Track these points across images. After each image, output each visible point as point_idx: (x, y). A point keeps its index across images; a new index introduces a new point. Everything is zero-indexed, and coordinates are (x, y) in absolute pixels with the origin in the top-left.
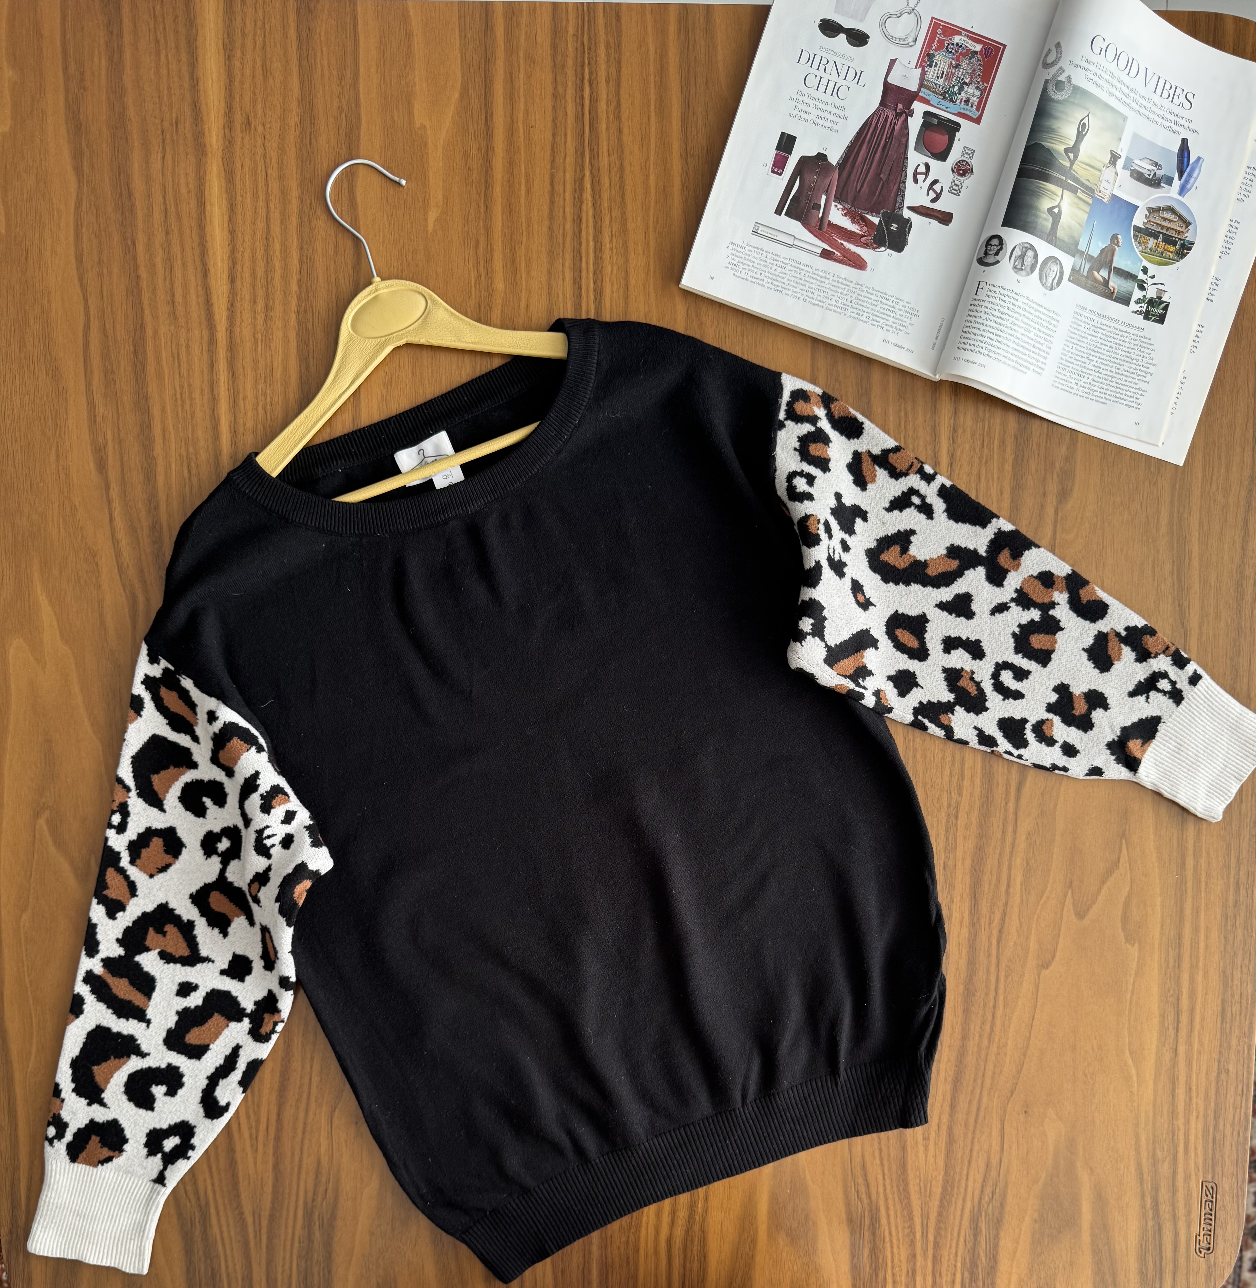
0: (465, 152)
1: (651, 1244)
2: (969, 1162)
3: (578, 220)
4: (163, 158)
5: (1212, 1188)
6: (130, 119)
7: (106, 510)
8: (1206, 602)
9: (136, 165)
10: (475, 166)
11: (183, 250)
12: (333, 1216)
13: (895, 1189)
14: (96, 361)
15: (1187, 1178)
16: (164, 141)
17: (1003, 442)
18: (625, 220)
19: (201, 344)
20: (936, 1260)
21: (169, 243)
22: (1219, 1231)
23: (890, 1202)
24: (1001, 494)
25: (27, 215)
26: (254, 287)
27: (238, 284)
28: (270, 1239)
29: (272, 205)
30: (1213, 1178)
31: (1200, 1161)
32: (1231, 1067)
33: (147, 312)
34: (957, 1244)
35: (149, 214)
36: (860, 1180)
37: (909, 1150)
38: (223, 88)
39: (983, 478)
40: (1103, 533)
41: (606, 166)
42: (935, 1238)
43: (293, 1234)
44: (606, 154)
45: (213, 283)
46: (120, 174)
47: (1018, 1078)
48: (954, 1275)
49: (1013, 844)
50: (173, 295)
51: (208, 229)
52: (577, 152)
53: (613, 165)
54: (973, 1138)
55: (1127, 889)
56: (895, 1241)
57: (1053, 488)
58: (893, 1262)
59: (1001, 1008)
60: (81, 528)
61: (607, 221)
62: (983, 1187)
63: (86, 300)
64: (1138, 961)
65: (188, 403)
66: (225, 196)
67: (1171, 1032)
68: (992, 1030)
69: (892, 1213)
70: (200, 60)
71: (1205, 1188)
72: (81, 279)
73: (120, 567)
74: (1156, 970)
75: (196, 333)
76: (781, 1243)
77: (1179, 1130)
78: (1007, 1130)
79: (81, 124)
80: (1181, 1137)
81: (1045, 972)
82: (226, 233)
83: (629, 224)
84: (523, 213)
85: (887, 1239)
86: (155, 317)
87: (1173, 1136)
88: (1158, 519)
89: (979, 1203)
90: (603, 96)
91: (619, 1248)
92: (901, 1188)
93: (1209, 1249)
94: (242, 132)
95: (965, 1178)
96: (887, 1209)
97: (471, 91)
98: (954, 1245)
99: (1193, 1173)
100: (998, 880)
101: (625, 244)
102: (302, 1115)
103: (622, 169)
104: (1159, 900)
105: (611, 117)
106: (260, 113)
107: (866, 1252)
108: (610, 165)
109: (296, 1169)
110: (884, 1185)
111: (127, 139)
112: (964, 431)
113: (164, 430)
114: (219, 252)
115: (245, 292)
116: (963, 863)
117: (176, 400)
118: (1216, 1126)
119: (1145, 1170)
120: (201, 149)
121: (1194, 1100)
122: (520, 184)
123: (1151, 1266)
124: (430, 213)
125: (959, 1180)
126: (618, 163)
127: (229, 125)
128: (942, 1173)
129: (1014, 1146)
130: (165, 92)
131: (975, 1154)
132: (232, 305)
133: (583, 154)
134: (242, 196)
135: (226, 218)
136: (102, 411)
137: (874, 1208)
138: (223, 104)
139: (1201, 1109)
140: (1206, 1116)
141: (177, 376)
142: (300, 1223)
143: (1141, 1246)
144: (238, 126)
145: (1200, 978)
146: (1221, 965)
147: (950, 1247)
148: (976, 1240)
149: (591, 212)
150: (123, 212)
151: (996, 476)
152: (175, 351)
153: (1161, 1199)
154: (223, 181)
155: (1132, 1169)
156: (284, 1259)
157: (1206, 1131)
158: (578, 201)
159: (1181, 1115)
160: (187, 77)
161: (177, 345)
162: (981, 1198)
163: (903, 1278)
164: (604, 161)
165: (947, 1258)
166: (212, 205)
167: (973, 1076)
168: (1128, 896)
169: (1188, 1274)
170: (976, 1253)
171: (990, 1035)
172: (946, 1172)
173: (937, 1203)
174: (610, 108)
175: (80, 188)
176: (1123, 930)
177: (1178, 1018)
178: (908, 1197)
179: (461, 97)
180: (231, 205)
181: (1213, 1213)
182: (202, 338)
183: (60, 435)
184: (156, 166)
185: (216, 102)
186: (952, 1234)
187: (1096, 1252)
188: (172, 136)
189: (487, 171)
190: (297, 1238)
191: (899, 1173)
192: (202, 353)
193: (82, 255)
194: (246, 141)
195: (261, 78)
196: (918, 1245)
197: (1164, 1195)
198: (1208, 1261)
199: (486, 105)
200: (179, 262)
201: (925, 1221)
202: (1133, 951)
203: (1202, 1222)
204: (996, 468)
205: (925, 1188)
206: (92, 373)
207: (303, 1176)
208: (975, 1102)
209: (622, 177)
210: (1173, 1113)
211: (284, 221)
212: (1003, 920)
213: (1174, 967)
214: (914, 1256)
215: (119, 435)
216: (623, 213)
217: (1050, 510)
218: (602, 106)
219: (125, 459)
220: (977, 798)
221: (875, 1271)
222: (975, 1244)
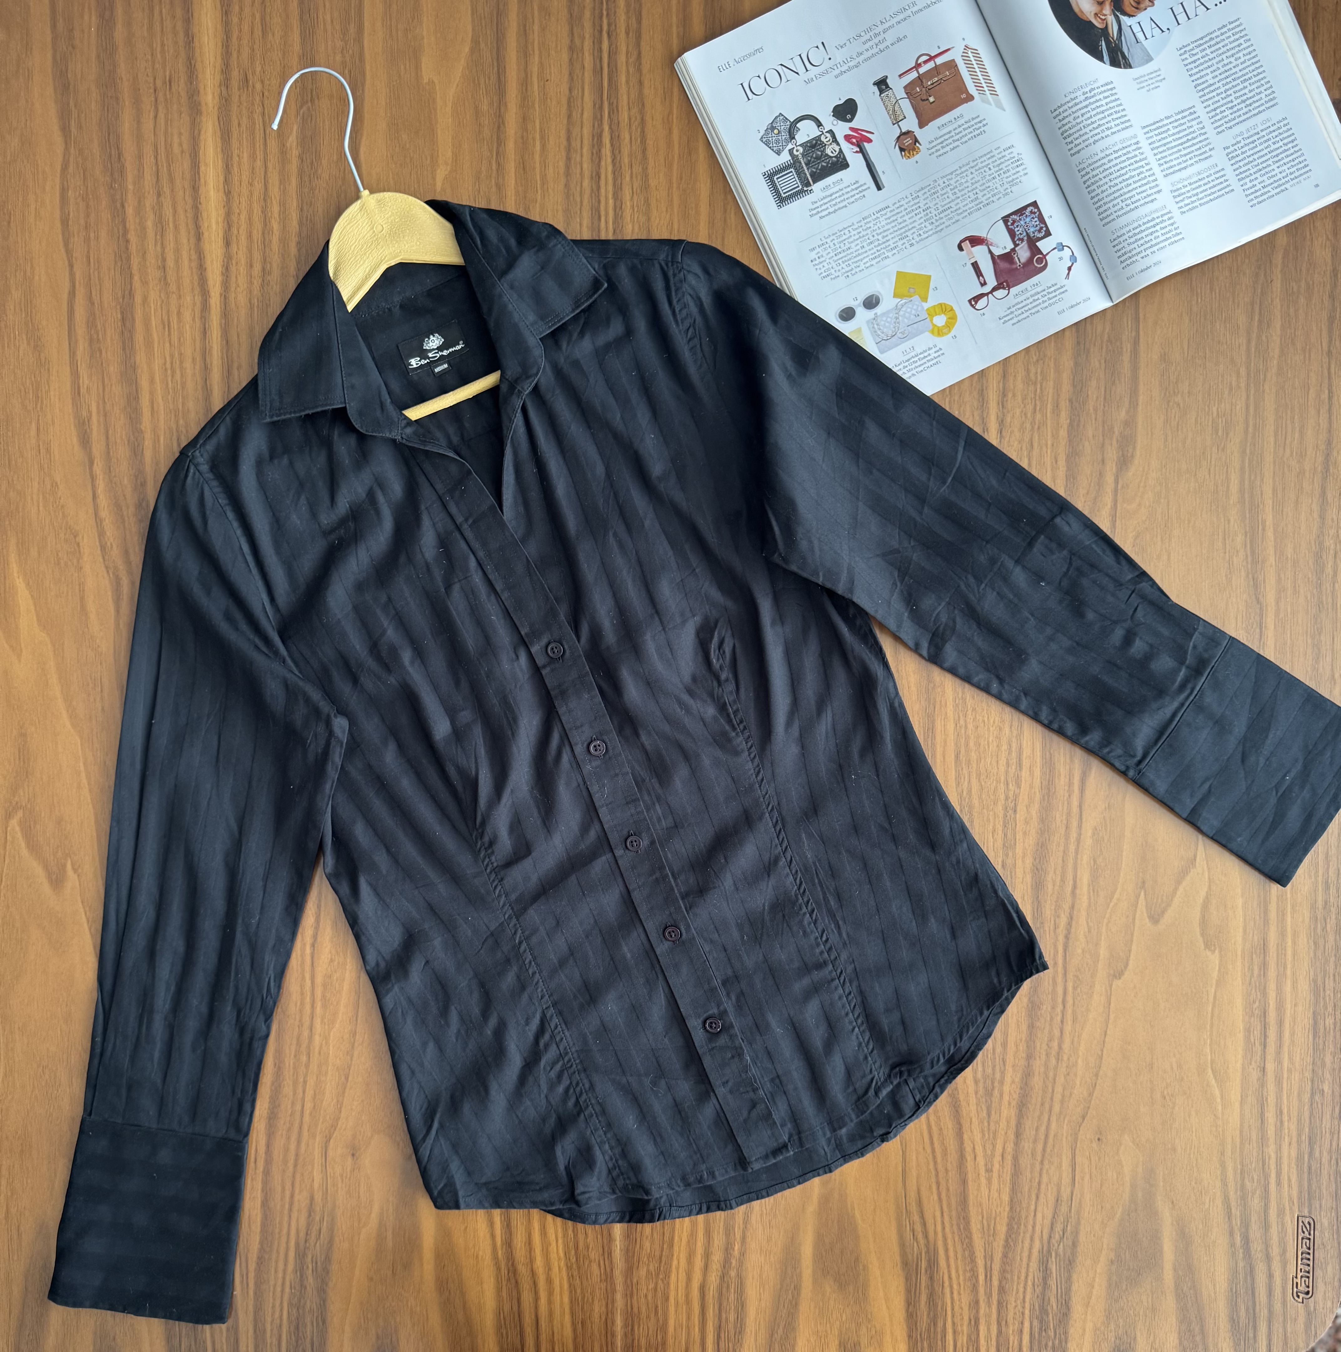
0: (476, 108)
1: (681, 1292)
2: (1037, 1198)
3: (596, 177)
4: (156, 117)
5: (1309, 1224)
6: (121, 79)
7: (89, 487)
8: (1282, 576)
9: (127, 125)
10: (486, 122)
11: (175, 212)
12: (328, 1259)
13: (955, 1228)
14: (81, 330)
15: (1281, 1213)
16: (156, 101)
17: (1057, 406)
18: (647, 176)
19: (193, 310)
20: (1001, 1305)
21: (160, 204)
22: (1318, 1272)
23: (950, 1242)
24: (1056, 462)
25: (10, 178)
26: (250, 250)
27: (234, 248)
28: (258, 1285)
29: (270, 165)
30: (1310, 1212)
31: (1295, 1193)
32: (1326, 1088)
33: (136, 278)
34: (1025, 1288)
35: (140, 177)
36: (916, 1218)
37: (970, 1183)
38: (220, 44)
39: (1036, 445)
40: (1168, 502)
41: (626, 120)
42: (1000, 1282)
43: (284, 1278)
44: (626, 108)
45: (206, 246)
46: (109, 135)
47: (1090, 1101)
48: (1022, 1323)
49: (1078, 841)
50: (164, 260)
51: (202, 190)
52: (595, 105)
53: (633, 119)
54: (1041, 1169)
55: (1206, 890)
56: (955, 1286)
57: (1112, 454)
58: (953, 1309)
59: (1070, 1023)
60: (63, 507)
61: (628, 178)
62: (1052, 1224)
63: (71, 266)
64: (1219, 970)
65: (178, 372)
66: (220, 156)
67: (1258, 1048)
68: (1060, 1047)
69: (951, 1254)
70: (195, 15)
71: (1301, 1224)
72: (66, 244)
73: (103, 548)
74: (1239, 979)
75: (189, 299)
76: (828, 1290)
77: (1269, 1158)
78: (1079, 1159)
79: (69, 84)
80: (1273, 1166)
81: (1118, 983)
82: (221, 194)
83: (651, 181)
84: (538, 170)
85: (947, 1284)
86: (145, 283)
87: (1264, 1165)
88: (1228, 487)
89: (1049, 1242)
90: (623, 49)
91: (646, 1296)
92: (962, 1227)
93: (1308, 1293)
94: (239, 89)
95: (1033, 1214)
96: (947, 1250)
97: (482, 45)
98: (1021, 1290)
99: (1287, 1208)
100: (1063, 881)
101: (647, 201)
102: (293, 1147)
103: (643, 122)
104: (1240, 902)
105: (631, 70)
106: (258, 69)
107: (924, 1298)
108: (630, 119)
109: (287, 1206)
110: (943, 1223)
111: (117, 99)
112: (1014, 395)
113: (152, 403)
114: (214, 214)
115: (240, 254)
116: (1023, 861)
117: (166, 370)
118: (1311, 1154)
119: (1233, 1204)
120: (195, 108)
121: (1286, 1124)
122: (534, 139)
123: (1243, 1313)
124: (438, 171)
125: (1027, 1217)
126: (639, 118)
127: (226, 82)
128: (1007, 1209)
129: (1087, 1178)
130: (159, 49)
131: (1043, 1187)
132: (227, 269)
133: (601, 108)
134: (239, 156)
135: (222, 179)
136: (86, 382)
137: (932, 1247)
138: (219, 61)
139: (1294, 1134)
140: (1299, 1142)
141: (167, 345)
142: (291, 1267)
143: (1231, 1289)
144: (235, 83)
145: (1288, 988)
146: (1312, 973)
147: (1017, 1293)
148: (1045, 1284)
149: (610, 168)
150: (112, 175)
151: (1049, 443)
152: (166, 319)
153: (1252, 1236)
154: (219, 140)
155: (1219, 1202)
156: (273, 1307)
157: (1299, 1158)
158: (597, 156)
159: (1272, 1141)
160: (181, 34)
161: (168, 311)
162: (1050, 1237)
163: (965, 1328)
164: (624, 116)
165: (1014, 1304)
166: (206, 165)
167: (1040, 1099)
168: (1207, 898)
169: (1285, 1321)
170: (1046, 1298)
171: (1058, 1054)
172: (1011, 1208)
173: (1002, 1243)
174: (631, 60)
175: (67, 149)
176: (1202, 935)
177: (1265, 1032)
178: (970, 1238)
179: (472, 51)
180: (227, 166)
181: (1311, 1251)
182: (194, 304)
183: (41, 408)
184: (148, 125)
185: (212, 59)
186: (1019, 1278)
187: (1180, 1296)
188: (165, 95)
189: (499, 127)
190: (288, 1283)
191: (959, 1209)
192: (194, 319)
193: (68, 220)
194: (244, 98)
195: (260, 34)
196: (981, 1290)
197: (1255, 1231)
198: (1307, 1307)
199: (498, 59)
200: (171, 225)
201: (989, 1263)
202: (1214, 959)
203: (1299, 1262)
204: (1049, 434)
205: (989, 1226)
206: (76, 342)
207: (295, 1215)
208: (1043, 1129)
209: (643, 132)
210: (1263, 1140)
211: (283, 181)
212: (1069, 924)
213: (1259, 975)
214: (977, 1302)
215: (104, 408)
216: (645, 169)
217: (1109, 479)
218: (622, 58)
219: (110, 432)
220: (1037, 791)
221: (934, 1321)
222: (1044, 1289)
